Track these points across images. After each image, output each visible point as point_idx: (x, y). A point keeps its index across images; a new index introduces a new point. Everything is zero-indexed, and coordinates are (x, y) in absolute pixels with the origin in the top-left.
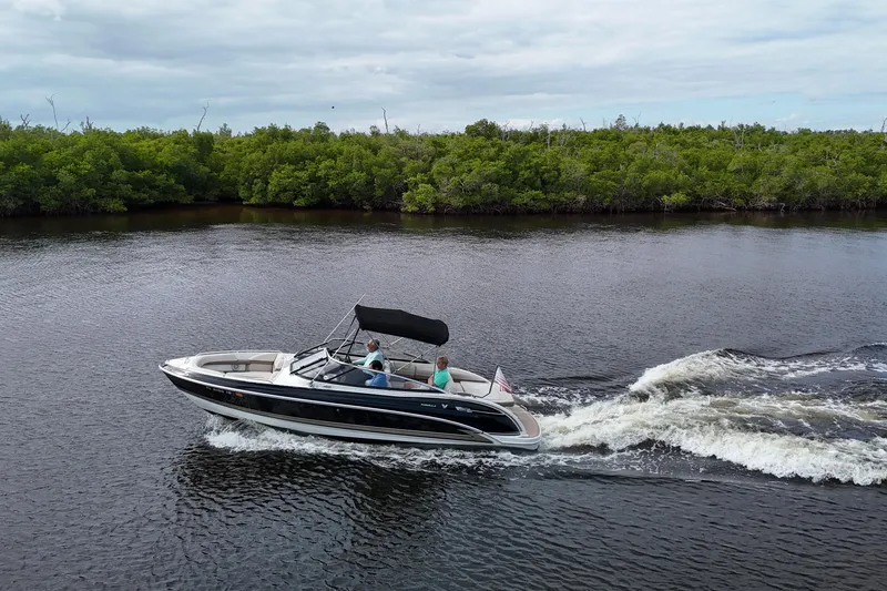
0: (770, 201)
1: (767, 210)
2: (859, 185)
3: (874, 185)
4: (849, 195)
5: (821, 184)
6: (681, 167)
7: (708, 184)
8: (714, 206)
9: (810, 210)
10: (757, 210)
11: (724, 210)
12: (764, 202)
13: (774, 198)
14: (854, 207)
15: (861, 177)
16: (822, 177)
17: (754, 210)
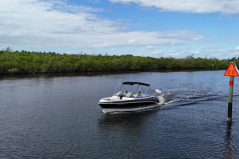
0: (45, 70)
1: (45, 73)
2: (70, 66)
3: (74, 66)
4: (68, 68)
5: (60, 66)
6: (17, 61)
7: (26, 65)
8: (28, 72)
9: (57, 73)
10: (42, 73)
11: (32, 73)
12: (44, 71)
13: (46, 70)
14: (69, 72)
15: (70, 64)
16: (60, 64)
17: (41, 73)
